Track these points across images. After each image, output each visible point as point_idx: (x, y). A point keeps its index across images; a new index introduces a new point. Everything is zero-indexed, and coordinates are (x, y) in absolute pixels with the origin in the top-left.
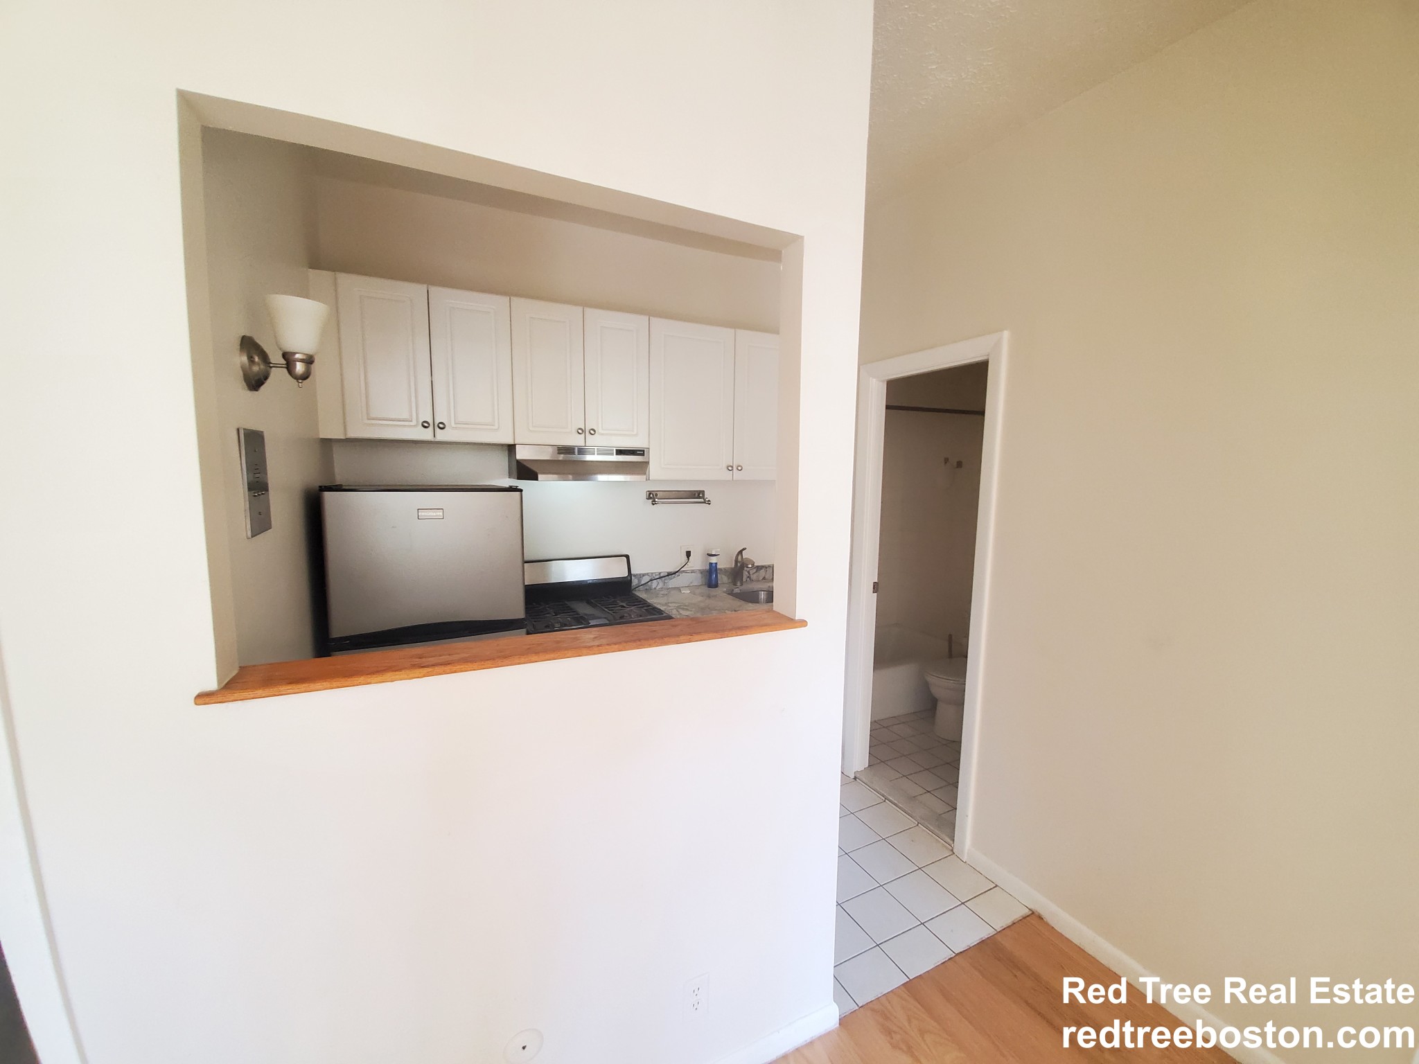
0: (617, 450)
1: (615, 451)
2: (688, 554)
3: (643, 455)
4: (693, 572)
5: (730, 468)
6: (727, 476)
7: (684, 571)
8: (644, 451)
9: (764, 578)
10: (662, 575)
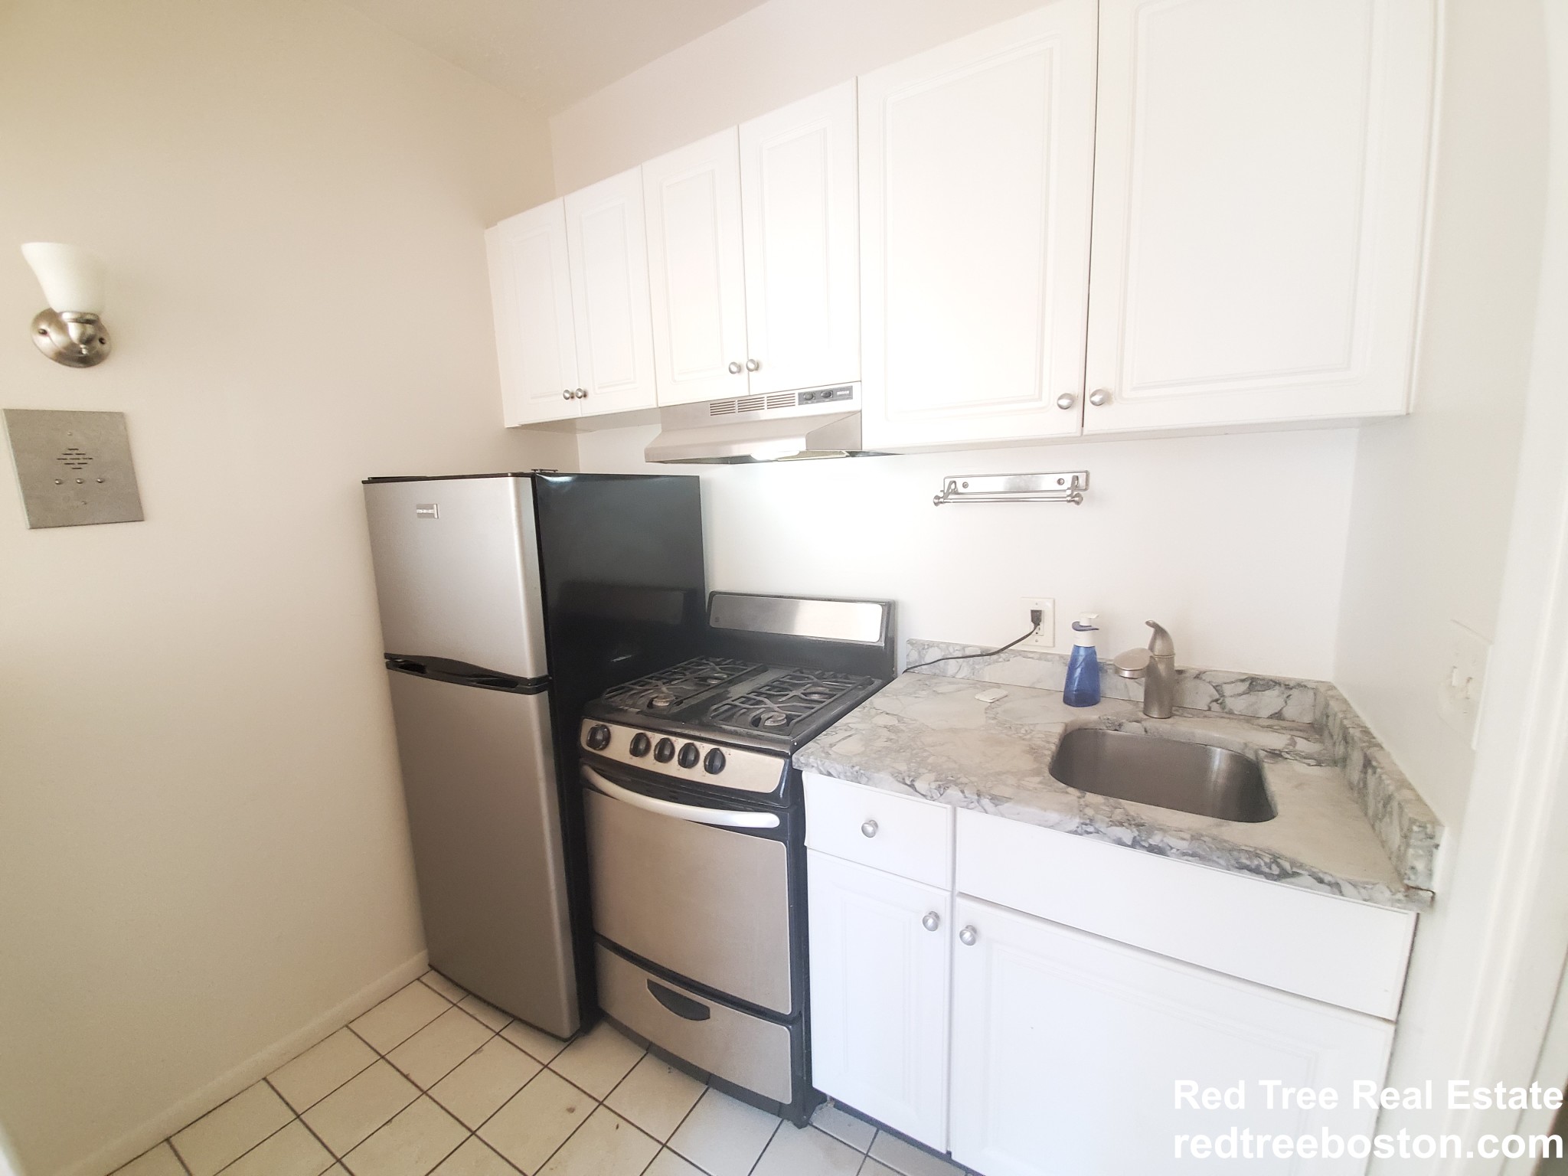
0: (800, 394)
1: (797, 398)
2: (1036, 617)
3: (850, 397)
4: (1043, 656)
5: (1070, 402)
6: (1068, 423)
7: (1021, 653)
8: (850, 389)
9: (1278, 716)
10: (968, 652)
